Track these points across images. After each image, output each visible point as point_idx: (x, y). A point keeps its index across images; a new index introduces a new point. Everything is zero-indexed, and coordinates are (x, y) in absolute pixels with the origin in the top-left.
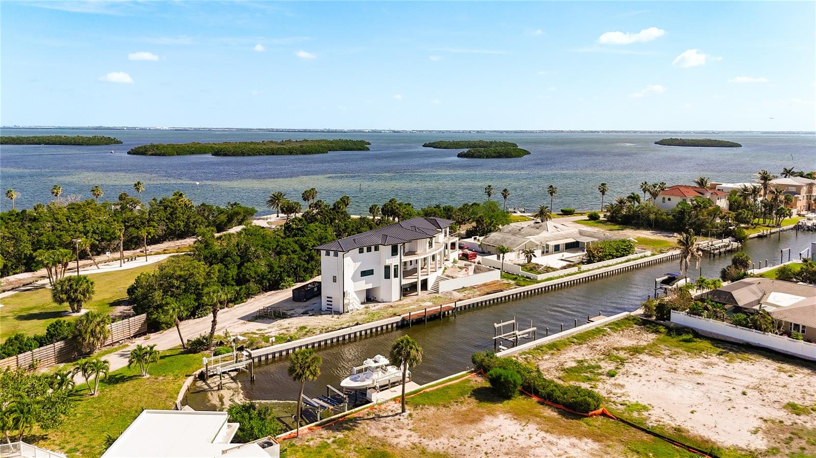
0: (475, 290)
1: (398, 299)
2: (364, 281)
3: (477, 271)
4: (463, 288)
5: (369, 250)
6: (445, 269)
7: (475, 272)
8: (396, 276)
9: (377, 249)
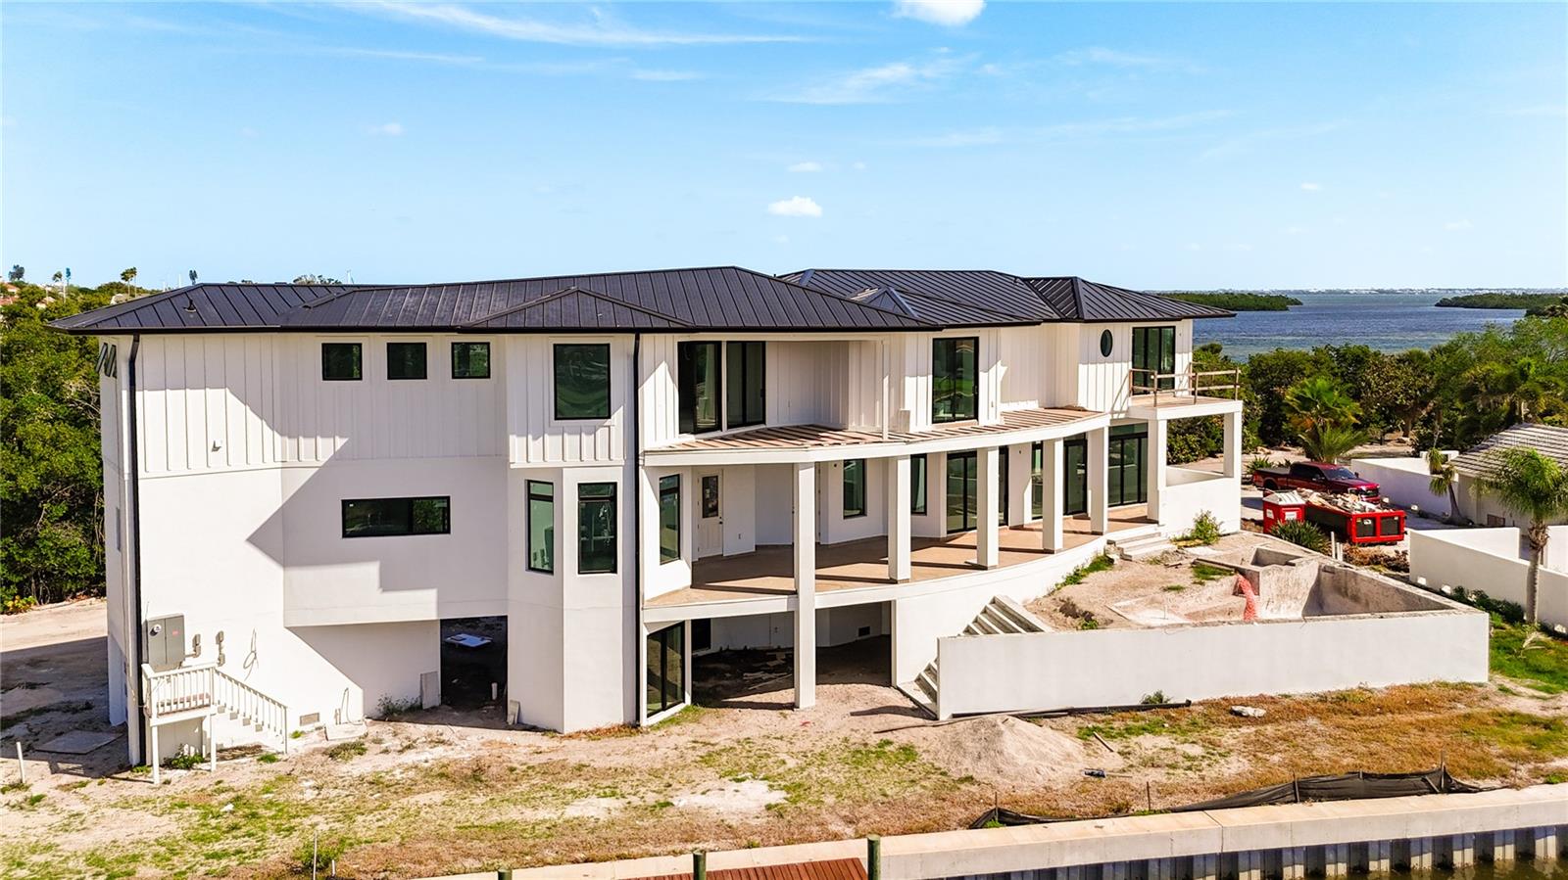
0: (1229, 737)
1: (618, 716)
2: (372, 570)
3: (1331, 598)
4: (1155, 704)
5: (406, 363)
6: (1103, 563)
7: (1318, 604)
8: (597, 555)
9: (468, 364)
